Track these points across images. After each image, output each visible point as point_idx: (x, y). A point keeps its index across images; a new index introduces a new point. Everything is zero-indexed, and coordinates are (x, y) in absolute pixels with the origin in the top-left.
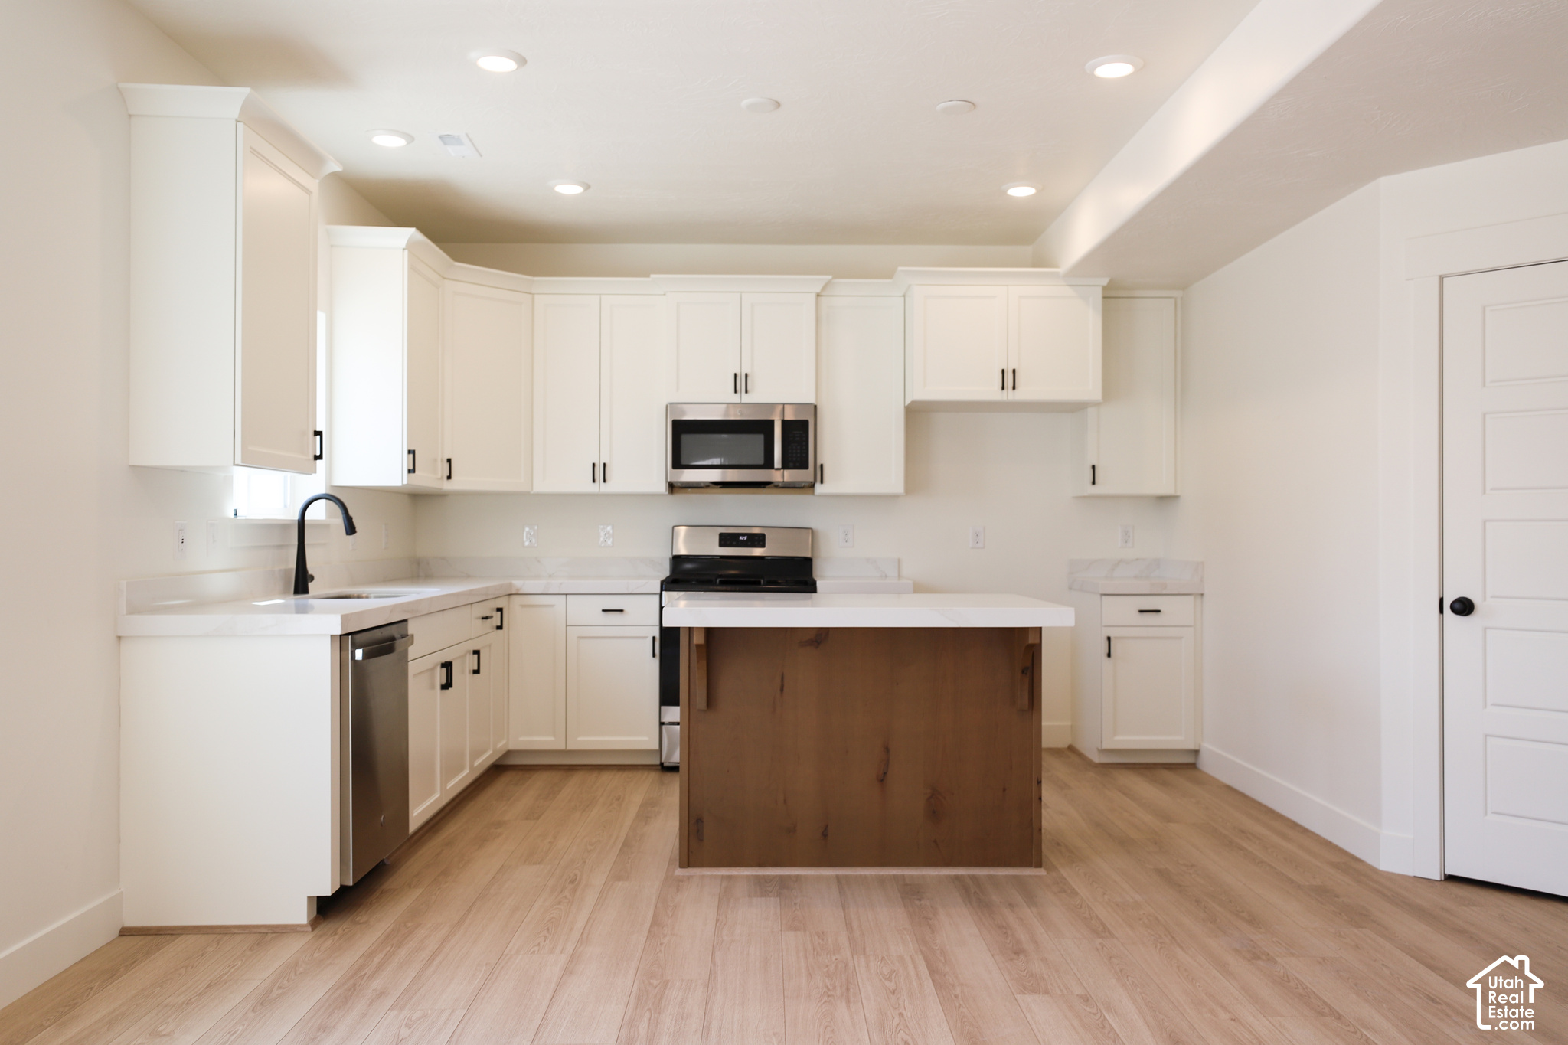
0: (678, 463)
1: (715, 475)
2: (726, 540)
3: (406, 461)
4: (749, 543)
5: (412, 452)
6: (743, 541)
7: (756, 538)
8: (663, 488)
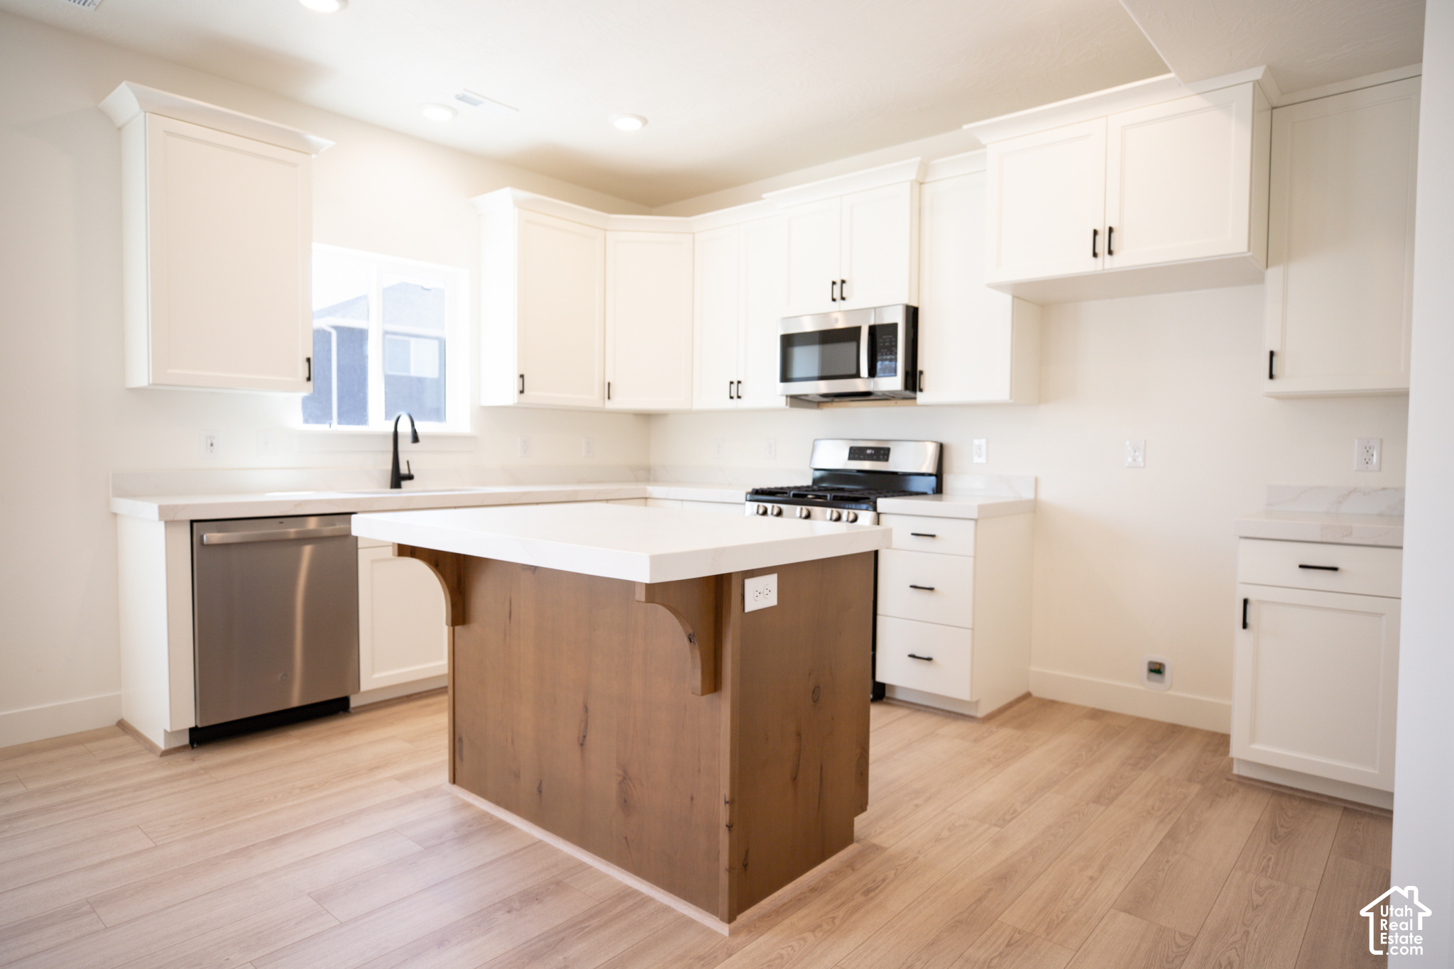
0: (786, 377)
1: (824, 387)
2: (856, 453)
3: (515, 384)
4: (875, 457)
5: (522, 376)
6: (868, 455)
7: (882, 452)
8: (782, 402)
